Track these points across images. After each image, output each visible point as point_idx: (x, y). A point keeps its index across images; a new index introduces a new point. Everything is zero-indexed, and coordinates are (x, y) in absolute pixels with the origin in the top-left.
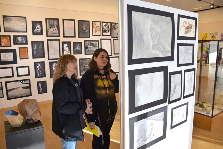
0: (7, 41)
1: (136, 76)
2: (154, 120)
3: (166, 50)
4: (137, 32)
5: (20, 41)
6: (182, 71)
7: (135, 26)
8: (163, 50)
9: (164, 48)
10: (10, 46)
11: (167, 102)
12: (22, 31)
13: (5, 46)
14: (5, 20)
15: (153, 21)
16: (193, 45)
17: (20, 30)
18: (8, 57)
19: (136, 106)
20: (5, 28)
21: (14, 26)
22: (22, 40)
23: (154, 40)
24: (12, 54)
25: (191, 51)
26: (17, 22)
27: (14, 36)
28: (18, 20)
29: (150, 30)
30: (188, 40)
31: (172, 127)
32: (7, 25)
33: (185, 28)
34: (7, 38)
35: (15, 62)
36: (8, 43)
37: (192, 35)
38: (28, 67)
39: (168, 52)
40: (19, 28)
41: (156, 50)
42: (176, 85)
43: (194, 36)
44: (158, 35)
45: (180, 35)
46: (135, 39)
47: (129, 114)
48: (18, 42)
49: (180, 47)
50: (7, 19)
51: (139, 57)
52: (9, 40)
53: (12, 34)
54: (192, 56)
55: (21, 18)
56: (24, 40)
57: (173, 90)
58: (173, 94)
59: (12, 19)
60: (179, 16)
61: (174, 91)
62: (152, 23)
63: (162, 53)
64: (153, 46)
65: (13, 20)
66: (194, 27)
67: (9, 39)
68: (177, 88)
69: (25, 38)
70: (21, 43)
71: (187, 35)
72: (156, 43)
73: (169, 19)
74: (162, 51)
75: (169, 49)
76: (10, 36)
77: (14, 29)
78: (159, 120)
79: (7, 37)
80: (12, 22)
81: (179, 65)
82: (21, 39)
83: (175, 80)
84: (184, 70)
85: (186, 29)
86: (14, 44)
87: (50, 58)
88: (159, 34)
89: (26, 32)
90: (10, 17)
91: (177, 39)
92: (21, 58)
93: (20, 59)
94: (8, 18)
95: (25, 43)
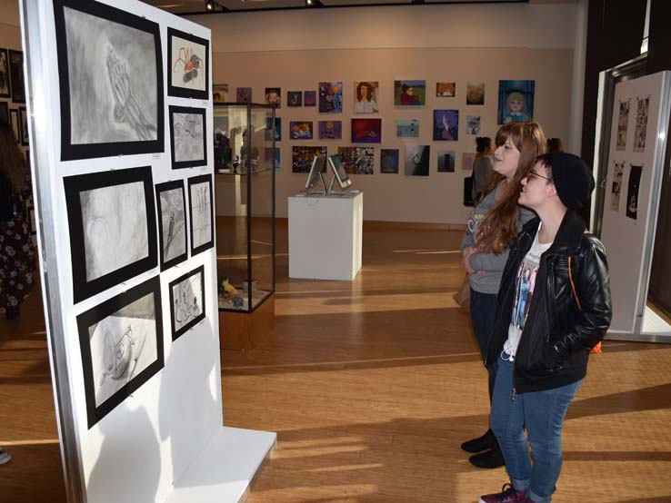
1: (82, 194)
2: (132, 317)
3: (146, 124)
4: (79, 68)
6: (182, 181)
7: (74, 53)
8: (140, 123)
9: (141, 117)
11: (156, 265)
15: (113, 41)
16: (202, 111)
19: (90, 279)
23: (118, 94)
25: (199, 129)
29: (108, 65)
30: (193, 98)
31: (175, 335)
33: (184, 65)
37: (197, 84)
39: (150, 127)
41: (123, 121)
42: (172, 218)
44: (126, 81)
45: (173, 84)
46: (74, 90)
47: (75, 302)
49: (175, 114)
51: (85, 140)
54: (202, 141)
57: (168, 233)
58: (168, 245)
60: (172, 32)
61: (170, 234)
62: (112, 47)
63: (138, 131)
64: (116, 108)
66: (202, 64)
68: (176, 226)
71: (189, 85)
72: (123, 104)
73: (149, 37)
74: (137, 124)
75: (153, 121)
78: (144, 317)
81: (176, 165)
83: (169, 204)
84: (189, 179)
85: (186, 68)
88: (128, 78)
91: (169, 95)
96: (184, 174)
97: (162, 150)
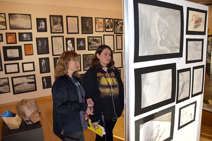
0: (13, 38)
1: (142, 75)
2: (161, 121)
3: (175, 46)
4: (144, 27)
5: (25, 38)
6: (190, 68)
7: (142, 20)
8: (172, 46)
9: (172, 44)
10: (16, 43)
11: (174, 101)
12: (27, 28)
13: (11, 42)
14: (10, 17)
15: (161, 15)
16: (202, 40)
17: (25, 27)
18: (14, 53)
19: (142, 107)
20: (11, 25)
21: (20, 24)
22: (27, 37)
23: (162, 35)
24: (17, 50)
25: (200, 47)
26: (22, 19)
27: (19, 33)
28: (23, 18)
29: (158, 24)
30: (198, 35)
31: (180, 128)
32: (13, 23)
33: (194, 22)
34: (13, 36)
35: (20, 58)
36: (14, 39)
37: (201, 29)
38: (33, 63)
39: (176, 48)
40: (24, 25)
41: (164, 46)
42: (184, 83)
43: (203, 31)
44: (166, 30)
45: (189, 30)
46: (141, 34)
47: (135, 116)
48: (23, 39)
49: (189, 42)
50: (13, 17)
51: (146, 54)
52: (15, 37)
53: (17, 32)
54: (201, 52)
55: (26, 15)
56: (29, 37)
57: (181, 89)
58: (181, 93)
59: (17, 16)
60: (189, 9)
61: (182, 89)
62: (160, 17)
63: (170, 49)
64: (161, 41)
65: (18, 18)
66: (203, 21)
67: (14, 36)
68: (185, 86)
69: (30, 35)
70: (26, 39)
71: (196, 30)
72: (164, 39)
73: (178, 12)
74: (170, 47)
75: (178, 45)
76: (15, 33)
77: (19, 26)
78: (166, 121)
79: (13, 34)
80: (17, 19)
81: (187, 62)
82: (26, 36)
83: (183, 78)
84: (193, 67)
85: (195, 23)
86: (20, 41)
87: (54, 54)
88: (167, 29)
89: (31, 29)
90: (16, 15)
91: (186, 34)
92: (26, 54)
93: (26, 55)
94: (13, 16)
95: (30, 39)
96: (191, 65)
97: (182, 56)
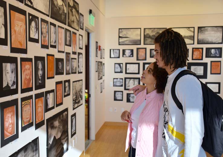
0: (199, 54)
5: (213, 53)
12: (217, 42)
13: (196, 58)
14: (199, 31)
17: (214, 41)
18: (198, 71)
20: (199, 40)
21: (208, 37)
22: (216, 53)
27: (207, 49)
28: (213, 31)
32: (202, 37)
35: (205, 76)
38: (219, 83)
40: (213, 39)
48: (211, 55)
50: (202, 31)
52: (201, 53)
53: (205, 46)
55: (217, 28)
56: (218, 53)
59: (207, 29)
65: (207, 31)
67: (201, 51)
69: (220, 50)
70: (214, 56)
76: (202, 49)
77: (208, 40)
79: (200, 49)
80: (206, 33)
82: (214, 52)
86: (207, 57)
89: (222, 43)
90: (206, 28)
92: (212, 72)
93: (211, 74)
94: (202, 29)
95: (218, 56)
